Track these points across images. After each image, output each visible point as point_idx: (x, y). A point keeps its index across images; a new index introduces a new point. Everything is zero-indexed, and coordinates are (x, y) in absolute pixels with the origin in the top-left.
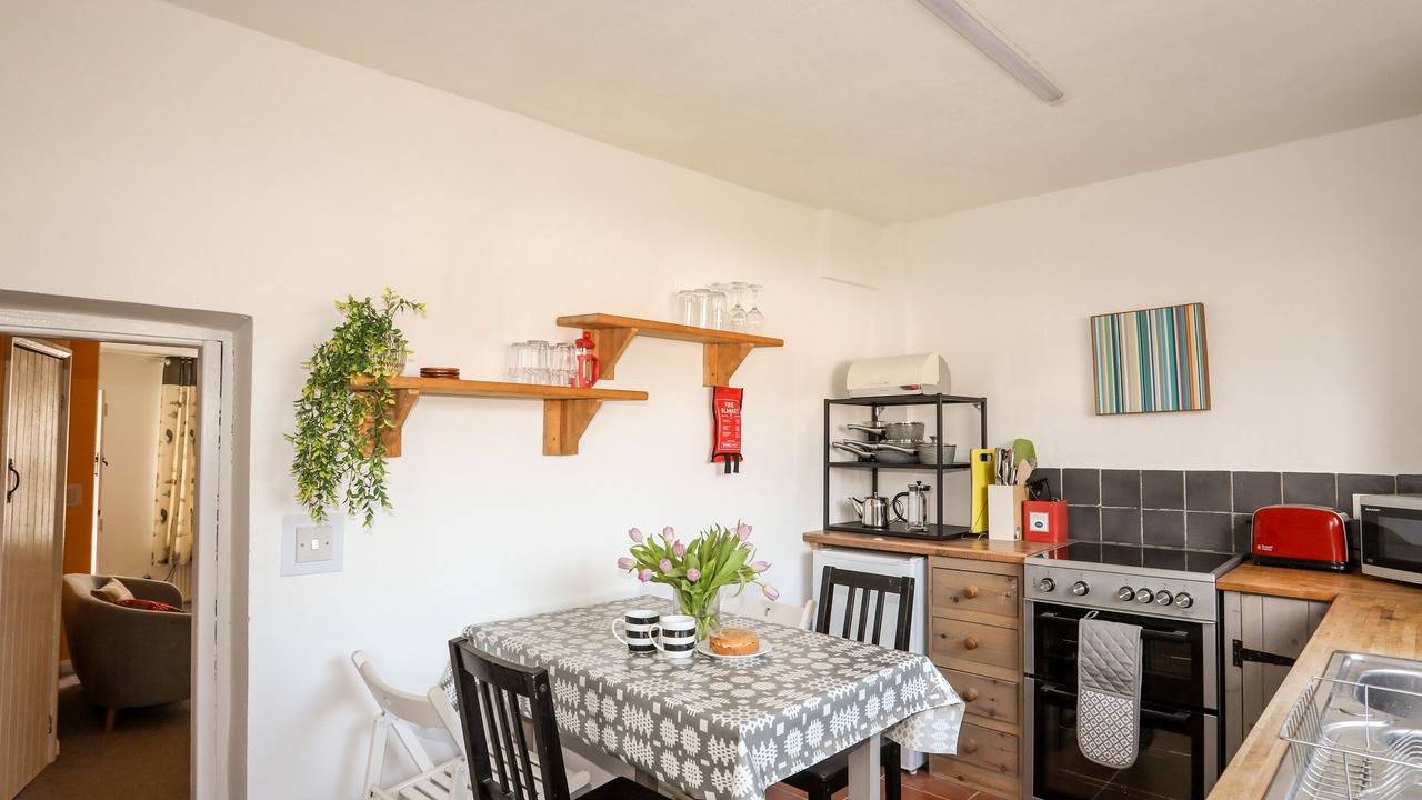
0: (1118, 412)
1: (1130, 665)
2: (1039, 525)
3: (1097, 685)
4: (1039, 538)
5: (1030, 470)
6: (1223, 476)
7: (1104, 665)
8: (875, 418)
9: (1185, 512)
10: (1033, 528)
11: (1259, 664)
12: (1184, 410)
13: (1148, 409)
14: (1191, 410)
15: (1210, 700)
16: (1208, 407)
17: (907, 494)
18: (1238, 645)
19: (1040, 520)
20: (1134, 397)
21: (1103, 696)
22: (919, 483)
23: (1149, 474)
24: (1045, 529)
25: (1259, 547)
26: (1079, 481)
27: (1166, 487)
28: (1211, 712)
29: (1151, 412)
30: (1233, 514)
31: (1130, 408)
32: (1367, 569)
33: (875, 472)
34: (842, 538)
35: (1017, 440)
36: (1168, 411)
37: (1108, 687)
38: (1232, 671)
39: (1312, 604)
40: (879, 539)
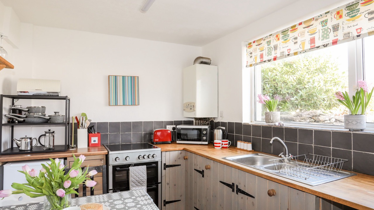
0: (116, 105)
1: (144, 177)
2: (94, 141)
3: (140, 185)
4: (95, 146)
5: (89, 123)
6: (141, 122)
7: (138, 179)
8: (13, 104)
9: (132, 133)
10: (92, 142)
11: (169, 168)
12: (133, 105)
13: (124, 105)
14: (135, 105)
15: (159, 181)
16: (139, 105)
17: (45, 135)
18: (165, 164)
19: (95, 140)
20: (120, 101)
21: (141, 188)
22: (49, 130)
23: (123, 123)
24: (97, 142)
25: (155, 140)
26: (102, 126)
27: (127, 126)
28: (159, 183)
29: (125, 105)
30: (143, 132)
31: (119, 104)
32: (178, 142)
33: (12, 127)
34: (21, 157)
35: (82, 113)
36: (129, 105)
37: (139, 185)
38: (163, 171)
39: (179, 151)
40: (29, 156)
